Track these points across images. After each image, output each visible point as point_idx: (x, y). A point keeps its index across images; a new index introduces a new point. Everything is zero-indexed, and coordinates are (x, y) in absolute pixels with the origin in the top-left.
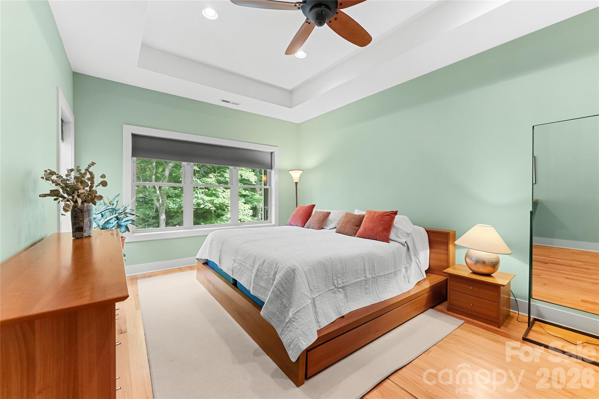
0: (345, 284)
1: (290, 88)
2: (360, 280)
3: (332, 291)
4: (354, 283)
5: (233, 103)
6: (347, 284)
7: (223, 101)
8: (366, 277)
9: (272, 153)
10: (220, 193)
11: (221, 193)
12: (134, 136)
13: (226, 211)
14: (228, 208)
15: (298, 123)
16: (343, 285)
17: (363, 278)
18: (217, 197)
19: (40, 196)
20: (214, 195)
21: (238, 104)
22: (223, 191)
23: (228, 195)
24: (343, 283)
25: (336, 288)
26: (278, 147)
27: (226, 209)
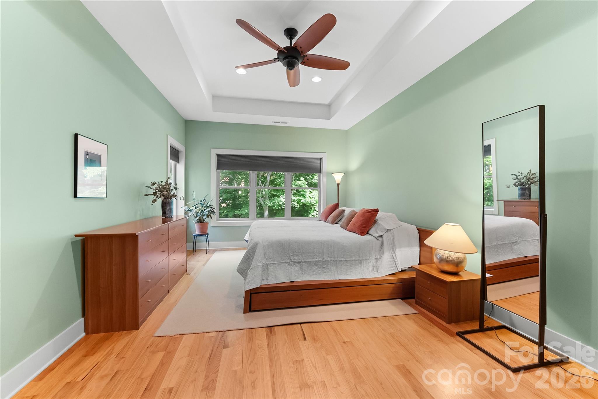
0: (301, 260)
1: (327, 102)
2: (317, 260)
3: (288, 263)
4: (311, 261)
5: (282, 123)
6: (303, 261)
7: (274, 122)
8: (324, 259)
9: (321, 159)
10: (307, 194)
11: (309, 194)
12: (218, 155)
13: (313, 210)
14: (314, 208)
15: (347, 129)
16: (299, 261)
17: (321, 259)
18: (305, 197)
19: (145, 195)
20: (302, 195)
21: (287, 123)
22: (310, 192)
23: (314, 195)
24: (299, 259)
25: (292, 261)
26: (326, 153)
27: (313, 208)
